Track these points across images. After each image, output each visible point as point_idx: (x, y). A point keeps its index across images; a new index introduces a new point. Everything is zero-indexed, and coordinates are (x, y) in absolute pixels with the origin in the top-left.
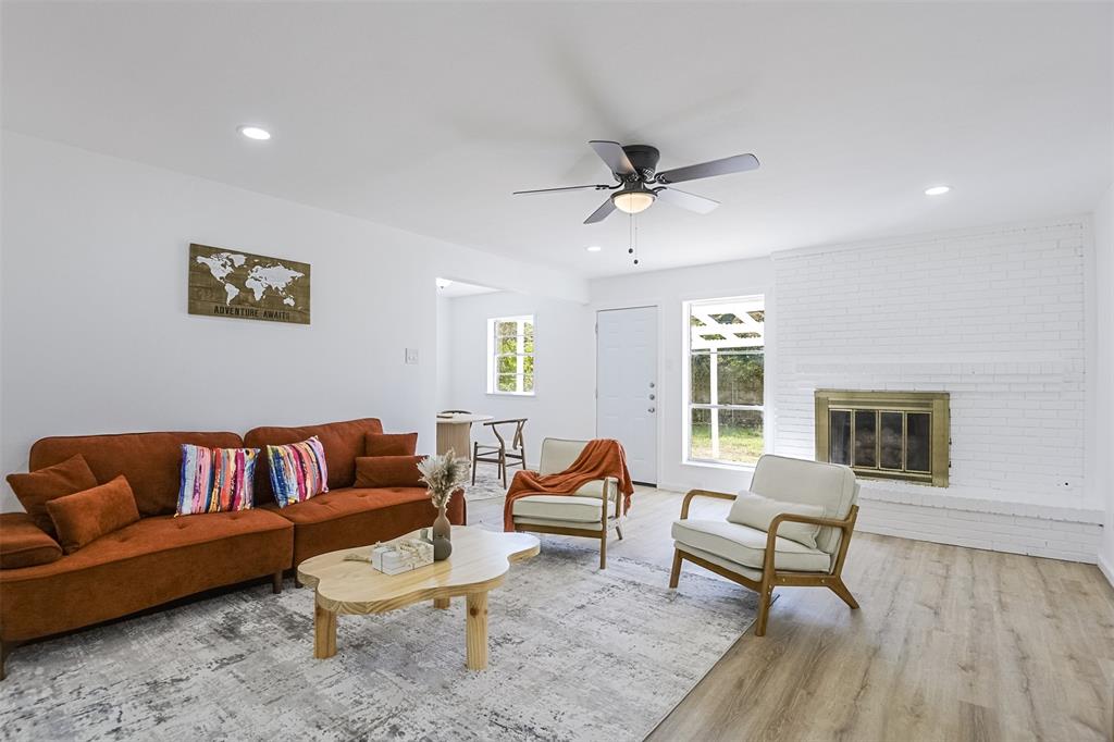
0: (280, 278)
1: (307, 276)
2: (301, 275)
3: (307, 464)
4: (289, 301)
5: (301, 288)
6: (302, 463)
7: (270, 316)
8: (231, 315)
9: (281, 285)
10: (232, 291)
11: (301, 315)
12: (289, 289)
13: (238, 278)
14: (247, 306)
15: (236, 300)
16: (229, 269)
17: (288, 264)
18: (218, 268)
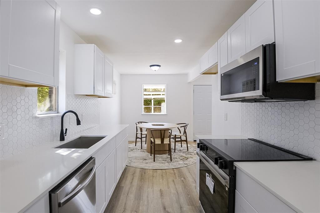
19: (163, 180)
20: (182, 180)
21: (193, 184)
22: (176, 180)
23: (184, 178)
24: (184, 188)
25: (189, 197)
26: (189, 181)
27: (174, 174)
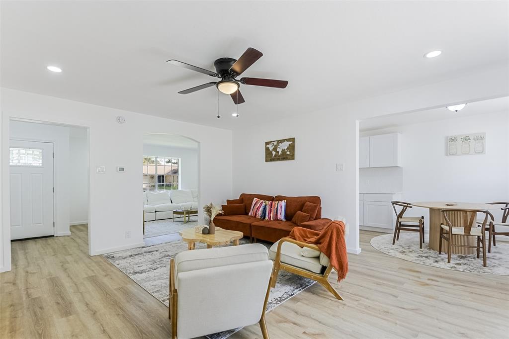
0: (285, 146)
1: (294, 142)
2: (291, 142)
3: (273, 208)
4: (288, 153)
5: (292, 148)
6: (271, 208)
7: (283, 159)
8: (274, 161)
9: (286, 148)
10: (274, 153)
11: (292, 157)
12: (288, 149)
13: (275, 149)
14: (277, 157)
15: (275, 156)
16: (273, 147)
17: (288, 140)
18: (271, 147)
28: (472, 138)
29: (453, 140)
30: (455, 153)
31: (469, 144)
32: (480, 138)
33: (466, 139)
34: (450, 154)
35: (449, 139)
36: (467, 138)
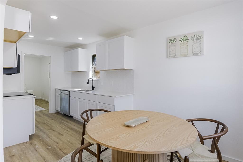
19: (67, 141)
20: (50, 147)
21: (38, 147)
22: (55, 145)
23: (48, 149)
24: (45, 142)
25: (40, 138)
26: (43, 148)
27: (60, 149)
28: (190, 38)
29: (172, 41)
30: (174, 55)
31: (187, 44)
32: (198, 37)
33: (184, 39)
34: (170, 56)
35: (169, 40)
36: (186, 38)
